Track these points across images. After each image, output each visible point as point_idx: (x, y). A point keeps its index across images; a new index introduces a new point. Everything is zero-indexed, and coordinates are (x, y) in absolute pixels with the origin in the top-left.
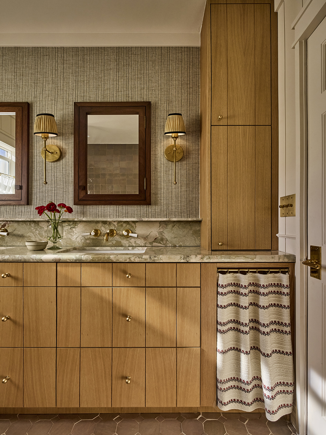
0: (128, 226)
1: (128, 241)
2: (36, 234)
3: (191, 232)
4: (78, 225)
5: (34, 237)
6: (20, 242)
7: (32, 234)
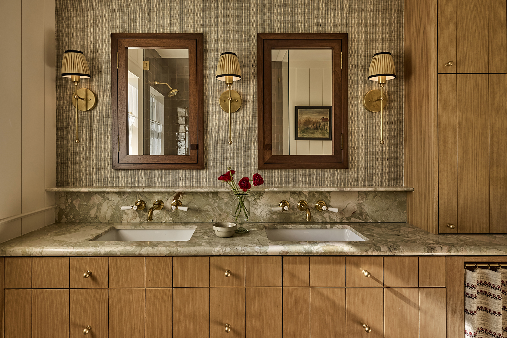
0: (321, 196)
1: (321, 215)
2: (215, 207)
3: (395, 204)
4: (263, 196)
5: (212, 210)
6: (196, 217)
7: (210, 207)
